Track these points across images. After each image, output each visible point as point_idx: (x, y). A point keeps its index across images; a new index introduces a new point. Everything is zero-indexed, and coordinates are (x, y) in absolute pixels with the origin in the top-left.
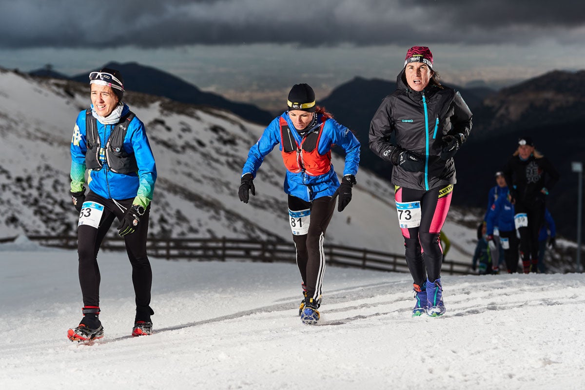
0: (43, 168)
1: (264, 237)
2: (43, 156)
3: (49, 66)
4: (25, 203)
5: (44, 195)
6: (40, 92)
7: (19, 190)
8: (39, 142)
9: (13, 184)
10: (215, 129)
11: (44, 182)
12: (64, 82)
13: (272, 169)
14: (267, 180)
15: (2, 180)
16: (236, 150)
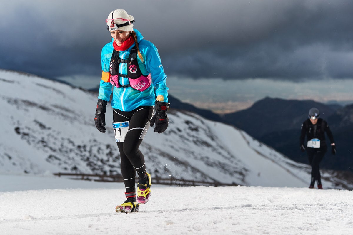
0: (92, 141)
2: (93, 135)
4: (82, 159)
5: (93, 155)
7: (79, 152)
9: (76, 149)
10: (187, 122)
11: (93, 148)
13: (218, 145)
14: (215, 151)
15: (70, 146)
16: (198, 134)
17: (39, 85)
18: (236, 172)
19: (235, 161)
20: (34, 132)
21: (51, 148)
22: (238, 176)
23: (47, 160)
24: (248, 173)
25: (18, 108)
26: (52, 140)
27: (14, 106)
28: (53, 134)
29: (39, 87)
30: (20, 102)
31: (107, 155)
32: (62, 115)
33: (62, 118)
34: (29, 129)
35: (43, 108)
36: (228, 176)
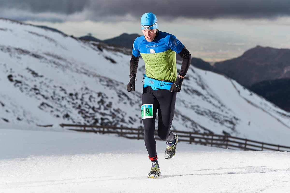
0: (84, 88)
1: (202, 131)
2: (84, 82)
3: (90, 34)
4: (74, 107)
5: (84, 103)
6: (84, 48)
7: (71, 100)
8: (83, 75)
9: (68, 96)
11: (84, 96)
12: (97, 43)
13: (208, 93)
14: (205, 100)
15: (62, 94)
16: (189, 83)
17: (31, 33)
18: (226, 121)
19: (225, 110)
20: (27, 80)
21: (43, 96)
22: (228, 125)
23: (39, 107)
24: (238, 121)
25: (11, 55)
26: (44, 88)
27: (8, 54)
28: (45, 81)
29: (31, 35)
30: (13, 50)
31: (99, 102)
32: (54, 63)
33: (54, 65)
34: (22, 77)
35: (36, 56)
36: (218, 124)
